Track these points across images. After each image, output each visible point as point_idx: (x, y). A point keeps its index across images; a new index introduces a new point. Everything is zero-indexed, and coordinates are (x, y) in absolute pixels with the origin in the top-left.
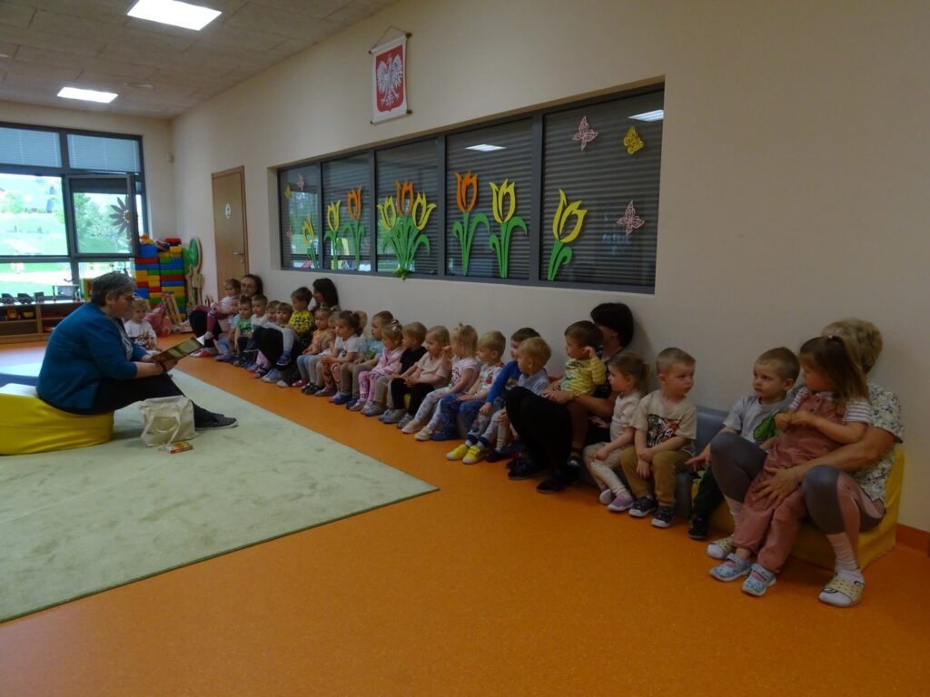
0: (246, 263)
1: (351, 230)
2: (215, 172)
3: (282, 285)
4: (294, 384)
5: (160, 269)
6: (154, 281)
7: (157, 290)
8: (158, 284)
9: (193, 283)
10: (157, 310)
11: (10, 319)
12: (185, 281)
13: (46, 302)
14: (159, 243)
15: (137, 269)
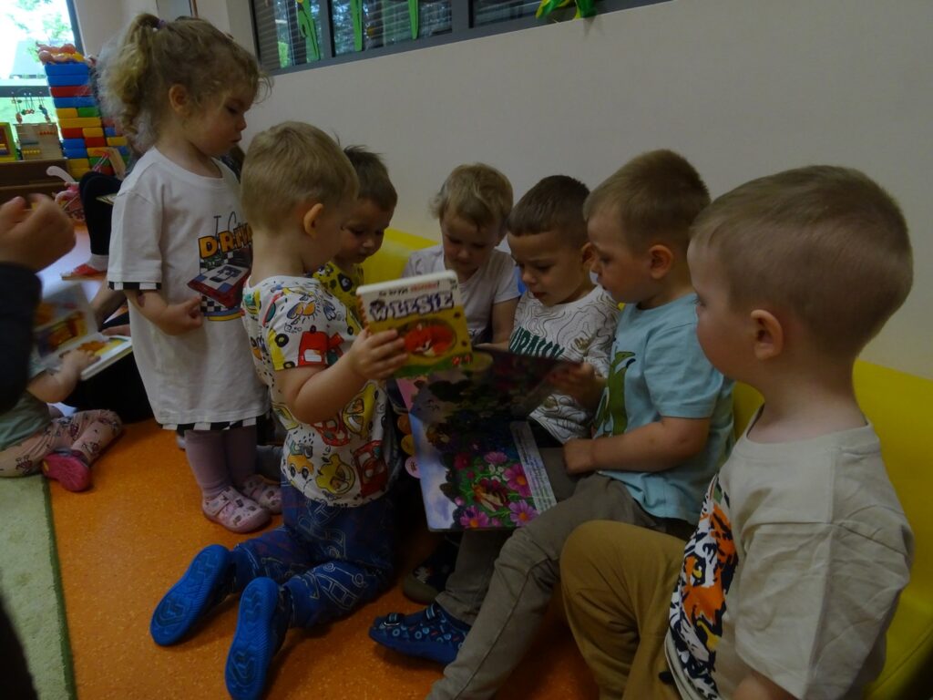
6: (91, 126)
7: (99, 142)
8: (98, 132)
15: (58, 105)
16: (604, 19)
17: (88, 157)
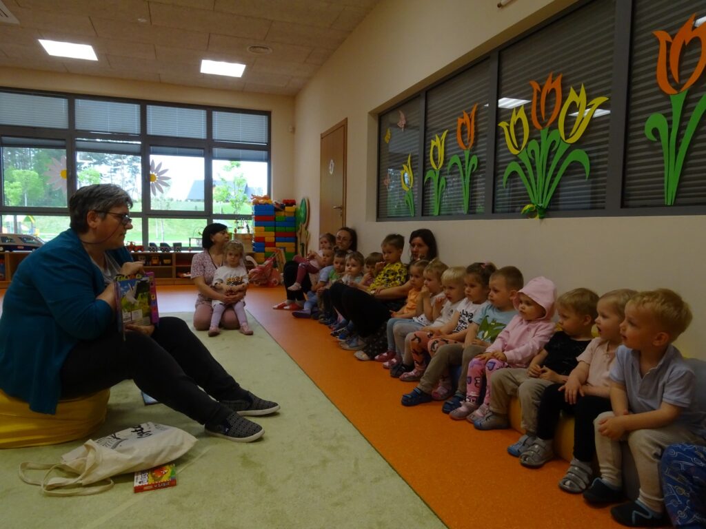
0: (343, 216)
1: (460, 165)
2: (323, 132)
3: (373, 236)
4: (377, 357)
5: (275, 226)
6: (270, 237)
7: (272, 245)
8: (273, 239)
9: (302, 240)
10: (267, 262)
11: (153, 265)
12: (296, 238)
13: (183, 252)
14: (277, 204)
15: (256, 225)
16: (547, 220)
17: (265, 252)
